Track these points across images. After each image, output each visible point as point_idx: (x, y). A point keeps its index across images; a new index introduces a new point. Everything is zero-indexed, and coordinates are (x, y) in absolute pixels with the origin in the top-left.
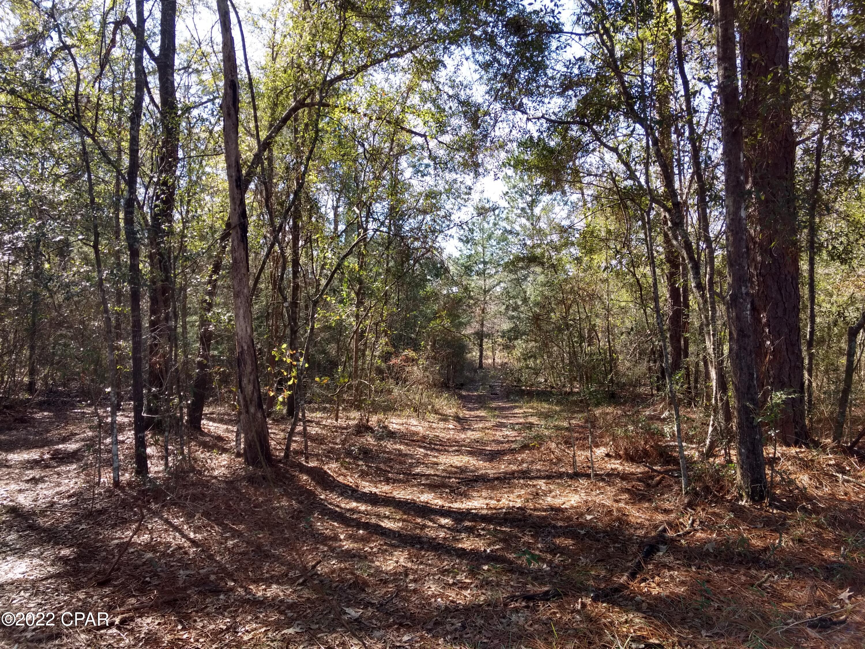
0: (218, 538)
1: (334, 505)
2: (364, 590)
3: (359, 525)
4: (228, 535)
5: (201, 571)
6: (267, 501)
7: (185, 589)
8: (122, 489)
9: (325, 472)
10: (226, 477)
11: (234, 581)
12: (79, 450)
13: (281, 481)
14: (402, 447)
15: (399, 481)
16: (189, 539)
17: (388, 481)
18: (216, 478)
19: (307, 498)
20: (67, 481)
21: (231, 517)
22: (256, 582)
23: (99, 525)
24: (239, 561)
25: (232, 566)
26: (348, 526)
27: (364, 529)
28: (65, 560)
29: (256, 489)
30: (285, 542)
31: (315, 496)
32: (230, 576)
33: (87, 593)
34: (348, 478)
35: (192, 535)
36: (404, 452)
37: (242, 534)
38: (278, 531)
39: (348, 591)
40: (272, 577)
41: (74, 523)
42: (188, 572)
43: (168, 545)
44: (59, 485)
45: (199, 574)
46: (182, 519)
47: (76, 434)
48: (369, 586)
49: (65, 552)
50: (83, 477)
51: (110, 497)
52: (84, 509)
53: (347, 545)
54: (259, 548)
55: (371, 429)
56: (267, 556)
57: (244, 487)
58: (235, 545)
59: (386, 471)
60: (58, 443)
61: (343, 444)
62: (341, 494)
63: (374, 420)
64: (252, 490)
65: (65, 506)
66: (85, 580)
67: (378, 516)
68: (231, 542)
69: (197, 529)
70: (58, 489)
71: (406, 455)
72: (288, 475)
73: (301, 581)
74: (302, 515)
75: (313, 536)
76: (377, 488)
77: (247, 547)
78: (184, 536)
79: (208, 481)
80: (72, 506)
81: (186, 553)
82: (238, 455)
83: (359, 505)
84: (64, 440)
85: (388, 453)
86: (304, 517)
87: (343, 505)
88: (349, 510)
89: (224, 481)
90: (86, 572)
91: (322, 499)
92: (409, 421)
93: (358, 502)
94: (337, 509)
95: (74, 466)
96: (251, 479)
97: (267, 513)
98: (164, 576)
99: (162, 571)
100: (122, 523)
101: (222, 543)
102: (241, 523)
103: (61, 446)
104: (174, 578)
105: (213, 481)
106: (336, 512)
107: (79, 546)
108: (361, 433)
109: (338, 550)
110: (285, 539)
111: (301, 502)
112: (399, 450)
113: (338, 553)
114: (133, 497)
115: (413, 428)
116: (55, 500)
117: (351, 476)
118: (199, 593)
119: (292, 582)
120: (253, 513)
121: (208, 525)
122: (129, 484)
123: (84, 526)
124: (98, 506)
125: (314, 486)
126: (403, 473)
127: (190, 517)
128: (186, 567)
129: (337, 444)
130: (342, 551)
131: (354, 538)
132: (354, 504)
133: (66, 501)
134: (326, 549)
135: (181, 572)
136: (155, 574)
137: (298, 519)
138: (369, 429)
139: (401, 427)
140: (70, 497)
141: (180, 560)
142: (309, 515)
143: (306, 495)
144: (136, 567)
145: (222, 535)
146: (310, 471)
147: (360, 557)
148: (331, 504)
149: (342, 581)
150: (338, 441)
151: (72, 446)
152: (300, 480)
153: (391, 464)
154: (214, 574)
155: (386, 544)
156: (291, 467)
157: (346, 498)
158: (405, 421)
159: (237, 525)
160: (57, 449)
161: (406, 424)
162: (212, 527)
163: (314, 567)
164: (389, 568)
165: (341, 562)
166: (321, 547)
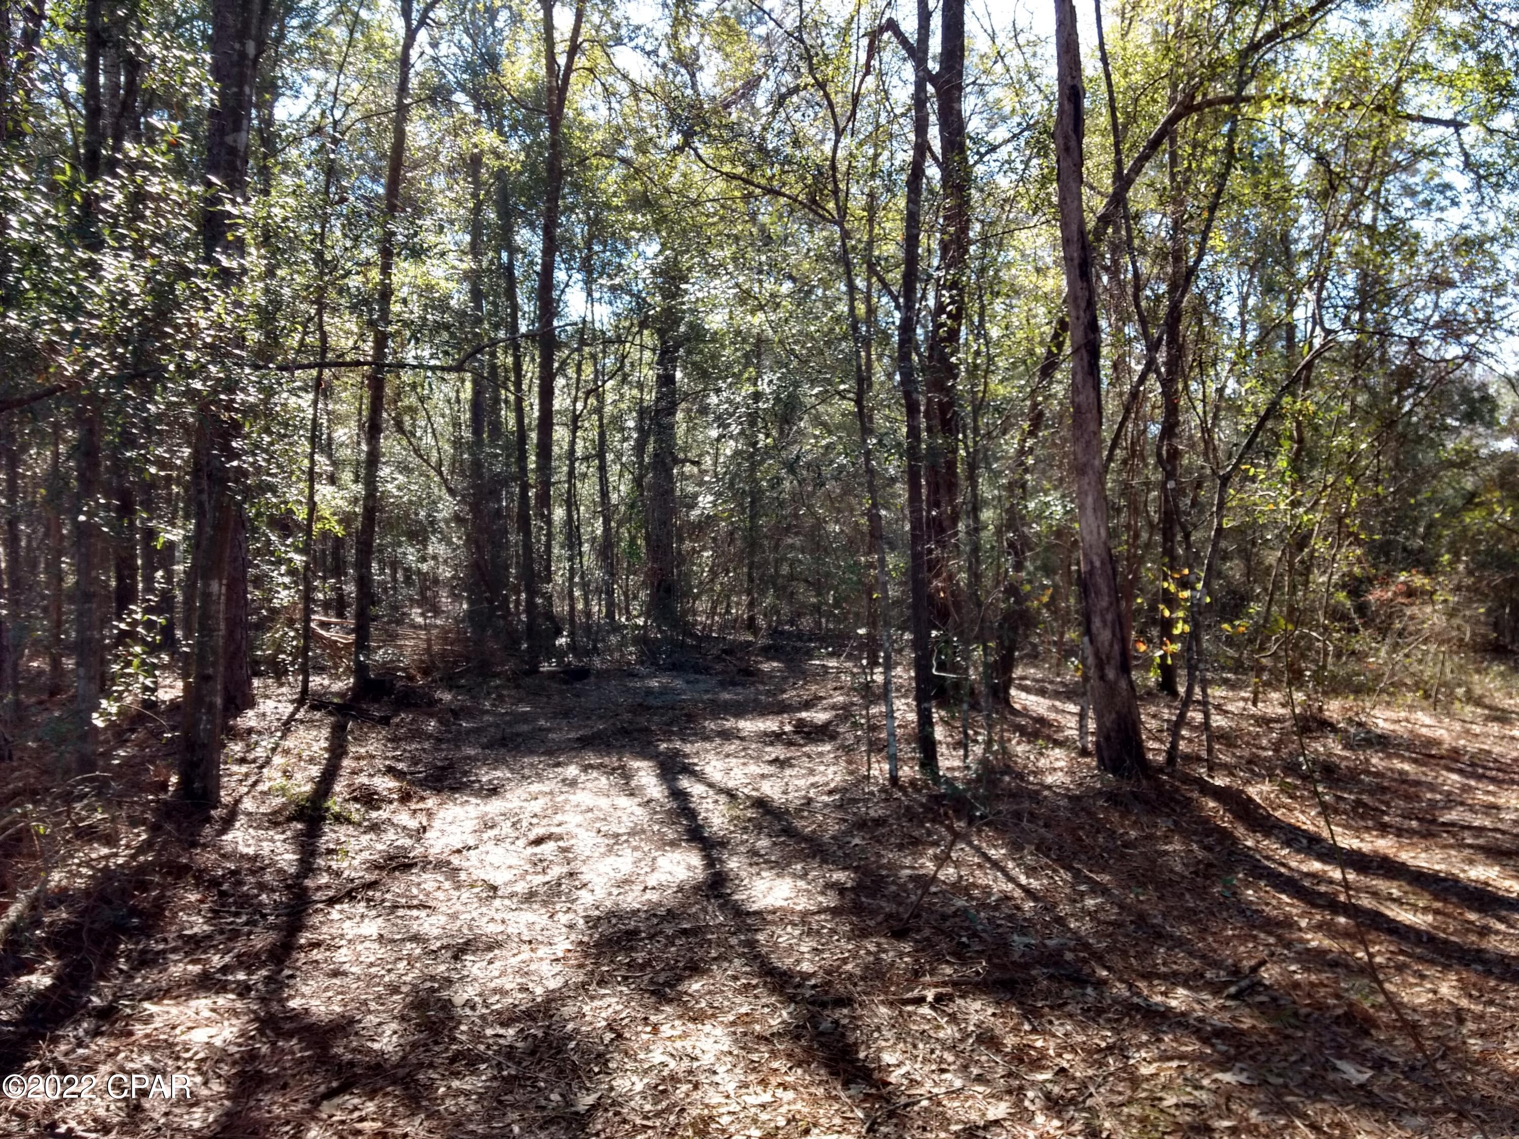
0: (1067, 891)
1: (1274, 861)
2: (1367, 1034)
3: (1335, 907)
4: (1083, 888)
5: (1048, 942)
6: (1146, 838)
7: (1026, 966)
8: (902, 788)
9: (1250, 799)
10: (1068, 789)
11: (1109, 969)
12: (828, 723)
13: (1167, 805)
14: (1406, 767)
15: (1412, 832)
16: (1019, 885)
17: (1384, 829)
18: (1049, 787)
19: (1220, 842)
20: (822, 768)
21: (1083, 857)
22: (1148, 976)
23: (879, 842)
24: (1110, 935)
25: (1099, 942)
26: (1314, 905)
27: (1348, 916)
28: (840, 889)
29: (1123, 816)
30: (1190, 916)
31: (1235, 841)
32: (1100, 959)
33: (878, 945)
34: (1297, 813)
35: (1023, 880)
36: (1412, 777)
37: (1108, 890)
38: (1174, 894)
39: (1335, 1028)
40: (1175, 974)
41: (845, 833)
42: (1026, 940)
43: (987, 890)
44: (812, 772)
45: (1045, 946)
46: (1003, 851)
47: (822, 698)
48: (1377, 1027)
49: (839, 876)
50: (844, 764)
51: (886, 800)
52: (855, 814)
53: (1315, 940)
54: (1141, 919)
55: (1331, 725)
56: (1159, 936)
57: (1101, 807)
58: (1099, 908)
59: (1376, 809)
60: (799, 710)
61: (1276, 750)
62: (1287, 843)
63: (1334, 709)
64: (1115, 817)
65: (826, 805)
66: (872, 923)
67: (1375, 894)
68: (1092, 902)
69: (1031, 871)
70: (812, 780)
71: (1418, 783)
72: (1177, 797)
73: (1233, 990)
74: (1213, 871)
75: (1242, 912)
76: (1362, 840)
77: (1119, 914)
78: (1011, 879)
79: (1037, 792)
80: (836, 807)
81: (1018, 908)
82: (1084, 752)
83: (1327, 868)
84: (808, 705)
85: (1377, 774)
86: (1219, 877)
87: (1294, 864)
88: (1308, 875)
89: (1066, 796)
90: (873, 913)
91: (1249, 848)
92: (1413, 717)
93: (1324, 862)
94: (1283, 870)
95: (827, 747)
96: (1113, 798)
97: (1148, 859)
98: (989, 939)
99: (984, 931)
100: (912, 844)
101: (1075, 901)
102: (1103, 871)
103: (803, 714)
104: (1005, 945)
105: (1046, 793)
106: (1281, 874)
107: (856, 869)
108: (1311, 731)
109: (1299, 947)
110: (1188, 909)
111: (1208, 848)
112: (1402, 772)
113: (1298, 953)
114: (922, 805)
115: (1424, 731)
116: (811, 795)
117: (1303, 812)
118: (1051, 977)
119: (1216, 989)
120: (1123, 856)
121: (1049, 867)
122: (913, 783)
123: (857, 841)
124: (872, 813)
125: (1231, 822)
126: (1417, 819)
127: (1016, 847)
128: (1023, 931)
129: (1264, 749)
130: (1308, 950)
131: (1329, 930)
132: (1316, 866)
133: (826, 798)
134: (1272, 940)
135: (1016, 937)
136: (974, 935)
137: (1206, 877)
138: (1325, 726)
139: (1396, 727)
140: (830, 793)
141: (1010, 918)
142: (1228, 873)
143: (1216, 835)
144: (944, 917)
145: (1073, 887)
146: (1219, 794)
147: (1347, 966)
148: (1268, 858)
149: (1320, 1007)
150: (1264, 742)
151: (820, 716)
152: (1201, 808)
153: (1387, 797)
154: (1070, 950)
155: (1402, 952)
156: (1184, 783)
157: (1299, 851)
158: (1403, 714)
159: (1097, 873)
160: (800, 719)
161: (1408, 721)
162: (1054, 871)
163: (1254, 969)
164: (1417, 1001)
165: (1308, 970)
166: (1262, 935)
